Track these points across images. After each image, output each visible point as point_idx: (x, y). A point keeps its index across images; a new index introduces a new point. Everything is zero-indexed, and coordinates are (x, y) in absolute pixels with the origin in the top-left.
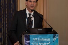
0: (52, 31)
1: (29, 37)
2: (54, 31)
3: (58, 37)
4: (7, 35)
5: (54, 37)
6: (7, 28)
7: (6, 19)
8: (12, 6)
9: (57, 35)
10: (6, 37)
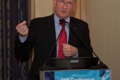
0: (99, 63)
1: (53, 75)
2: (101, 63)
3: (109, 76)
4: (9, 72)
5: (101, 76)
6: (9, 59)
7: (9, 40)
8: (20, 15)
9: (107, 71)
10: (7, 76)
